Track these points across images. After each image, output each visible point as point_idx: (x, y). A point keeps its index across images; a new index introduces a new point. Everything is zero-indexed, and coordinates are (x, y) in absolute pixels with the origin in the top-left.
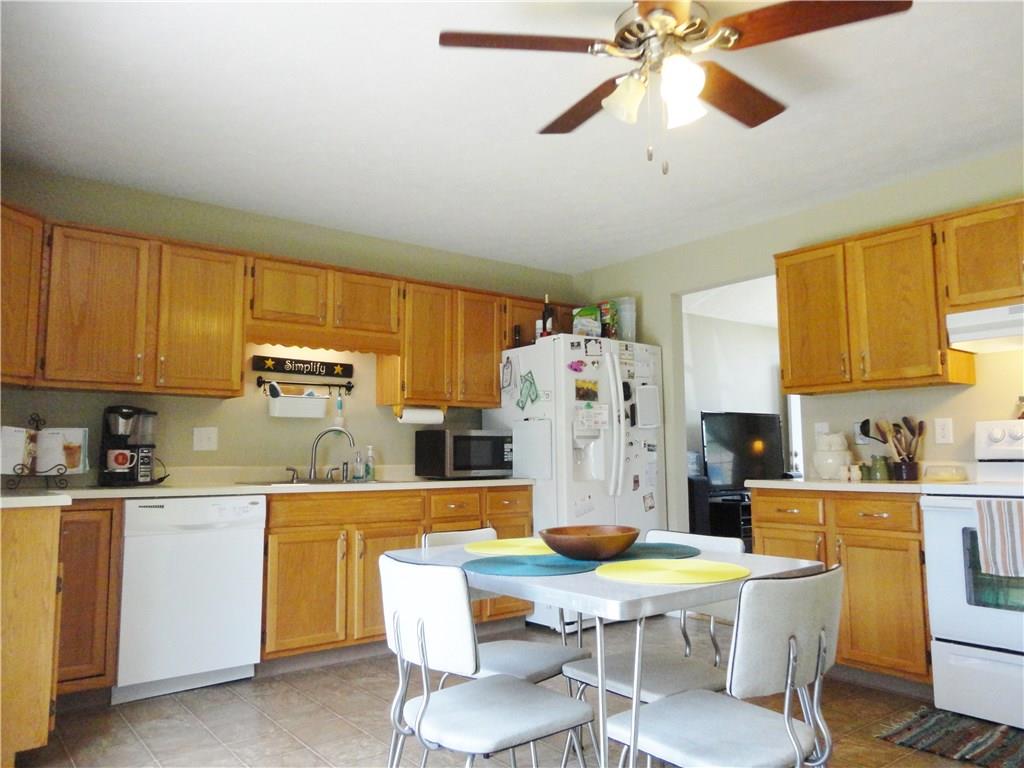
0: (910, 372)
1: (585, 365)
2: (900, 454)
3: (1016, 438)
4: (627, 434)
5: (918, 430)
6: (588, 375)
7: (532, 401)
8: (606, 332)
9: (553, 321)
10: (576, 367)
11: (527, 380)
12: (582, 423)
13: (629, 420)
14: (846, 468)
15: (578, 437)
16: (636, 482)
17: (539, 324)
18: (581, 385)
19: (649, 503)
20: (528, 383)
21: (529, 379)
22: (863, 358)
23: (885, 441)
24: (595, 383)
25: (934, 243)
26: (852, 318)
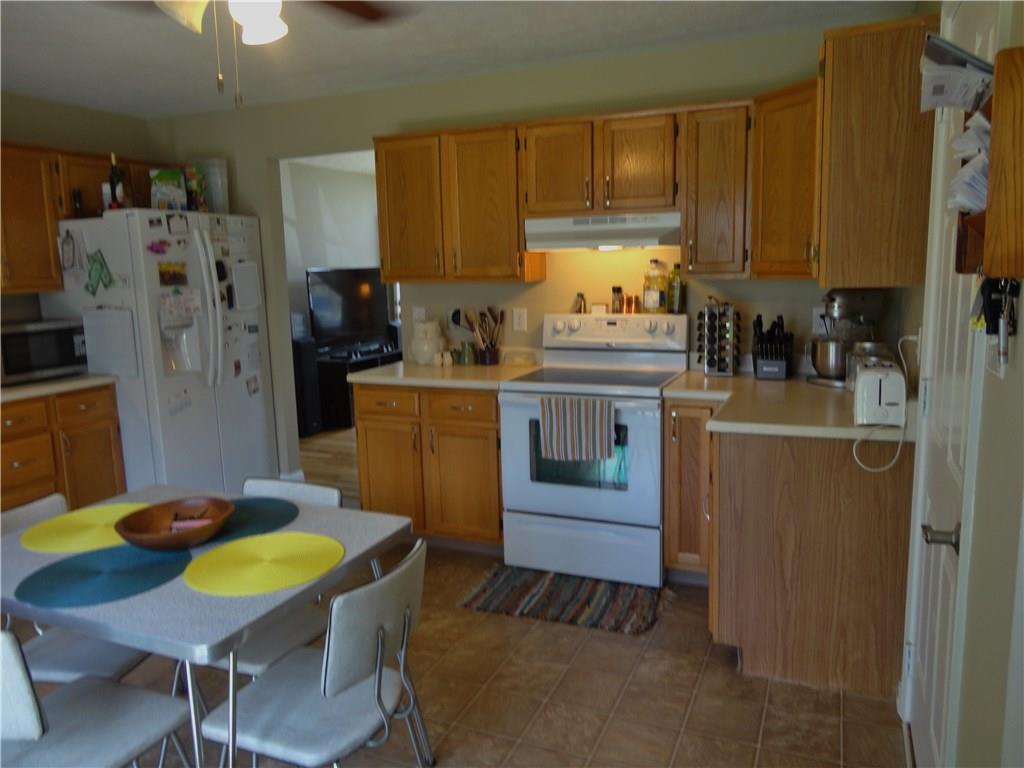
0: (494, 271)
1: (169, 245)
2: (484, 341)
3: (572, 330)
4: (225, 318)
5: (500, 318)
6: (173, 256)
7: (106, 286)
8: (193, 203)
9: (124, 187)
10: (158, 248)
11: (95, 261)
12: (171, 312)
13: (226, 303)
14: (440, 355)
15: (167, 328)
16: (238, 367)
17: (106, 188)
18: (164, 268)
19: (253, 386)
20: (97, 265)
21: (98, 259)
22: (455, 255)
23: (472, 329)
24: (183, 265)
25: (518, 148)
26: (445, 215)
